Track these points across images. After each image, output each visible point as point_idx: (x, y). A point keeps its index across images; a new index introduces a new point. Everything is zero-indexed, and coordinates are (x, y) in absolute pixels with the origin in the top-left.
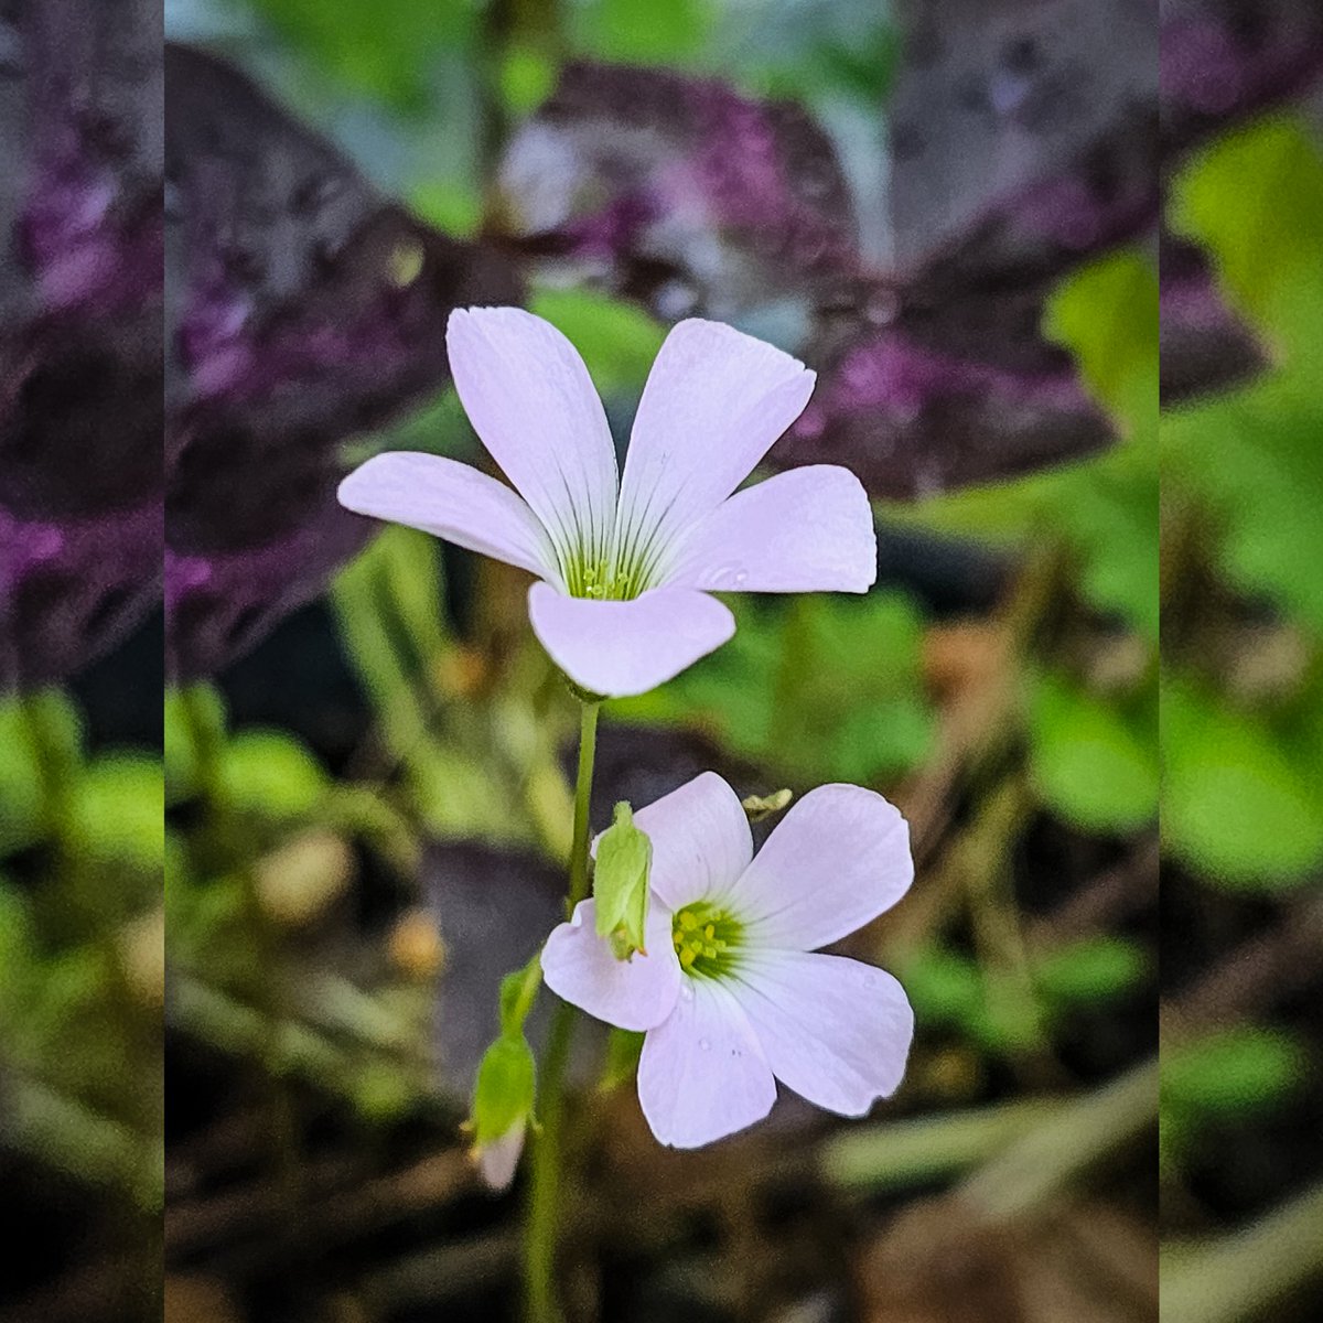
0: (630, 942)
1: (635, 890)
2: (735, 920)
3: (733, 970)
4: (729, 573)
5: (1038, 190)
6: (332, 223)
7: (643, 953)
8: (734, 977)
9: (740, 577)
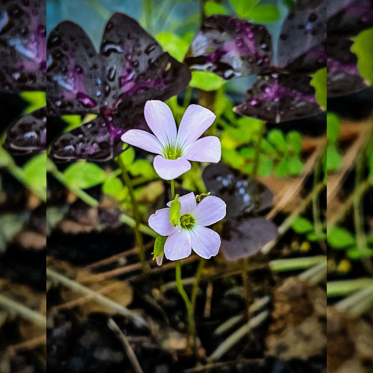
0: (175, 223)
1: (177, 213)
2: (193, 218)
3: (191, 228)
4: (193, 156)
5: (313, 49)
6: (154, 56)
7: (178, 225)
8: (191, 229)
9: (195, 157)
